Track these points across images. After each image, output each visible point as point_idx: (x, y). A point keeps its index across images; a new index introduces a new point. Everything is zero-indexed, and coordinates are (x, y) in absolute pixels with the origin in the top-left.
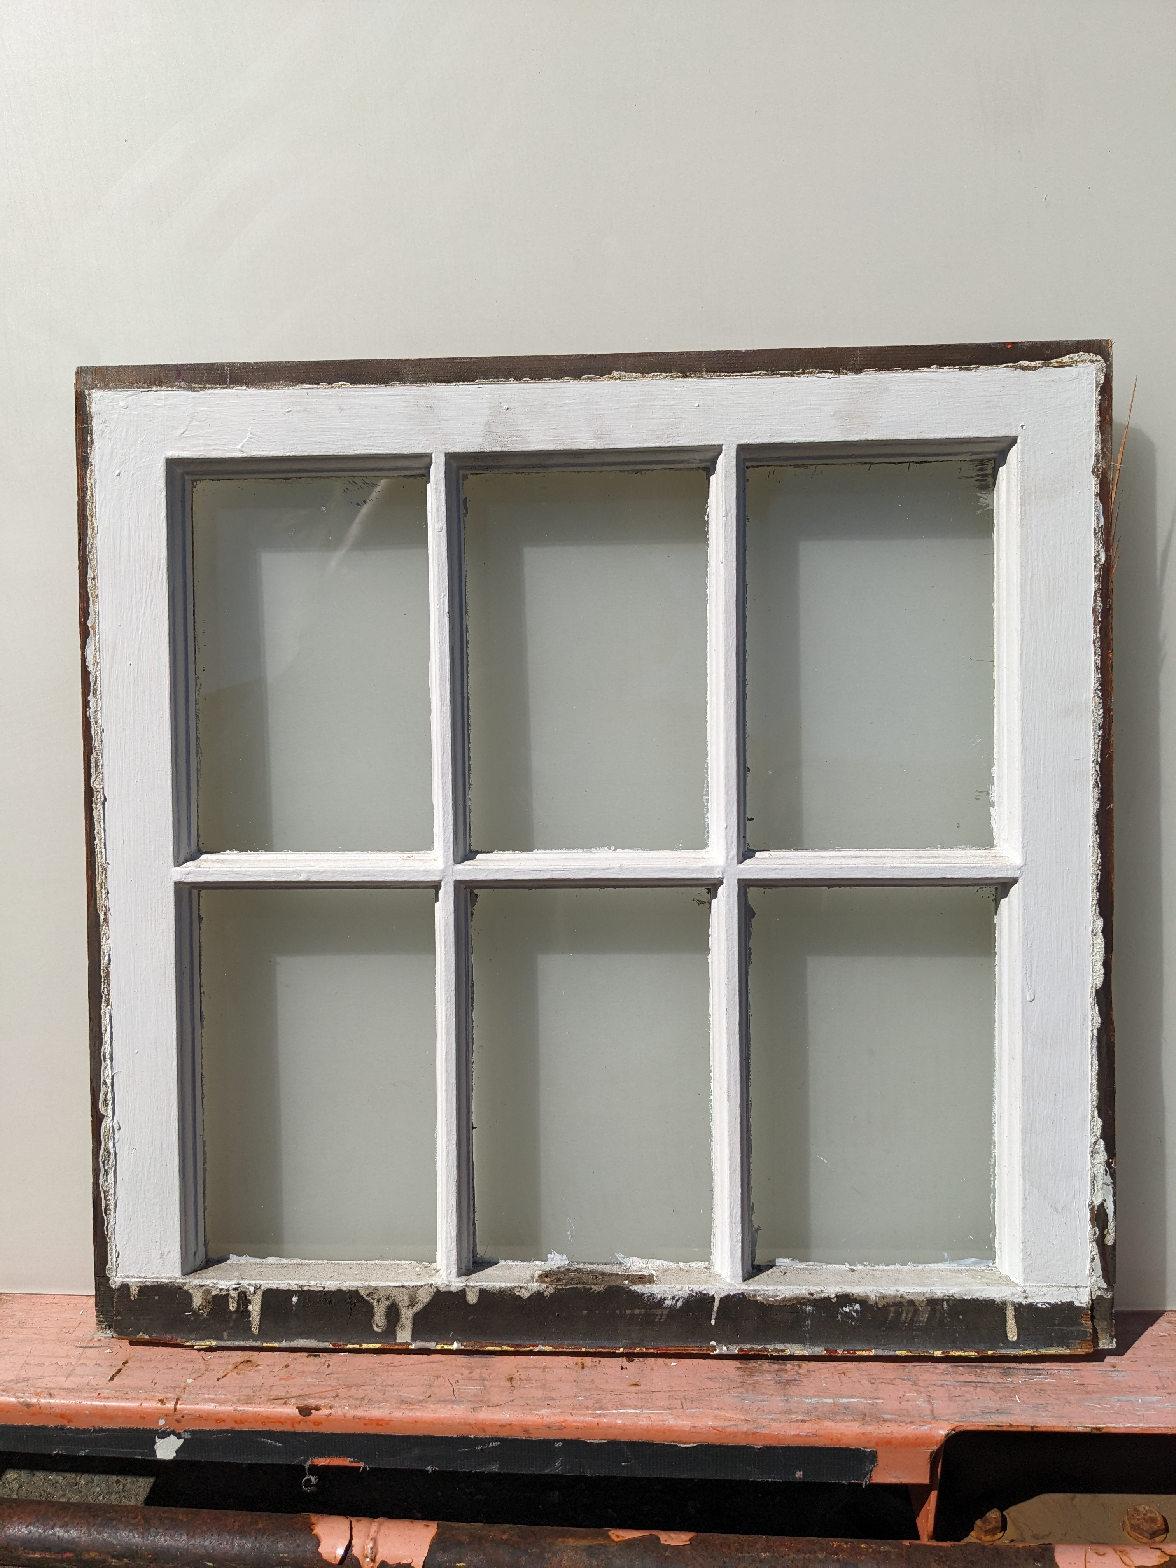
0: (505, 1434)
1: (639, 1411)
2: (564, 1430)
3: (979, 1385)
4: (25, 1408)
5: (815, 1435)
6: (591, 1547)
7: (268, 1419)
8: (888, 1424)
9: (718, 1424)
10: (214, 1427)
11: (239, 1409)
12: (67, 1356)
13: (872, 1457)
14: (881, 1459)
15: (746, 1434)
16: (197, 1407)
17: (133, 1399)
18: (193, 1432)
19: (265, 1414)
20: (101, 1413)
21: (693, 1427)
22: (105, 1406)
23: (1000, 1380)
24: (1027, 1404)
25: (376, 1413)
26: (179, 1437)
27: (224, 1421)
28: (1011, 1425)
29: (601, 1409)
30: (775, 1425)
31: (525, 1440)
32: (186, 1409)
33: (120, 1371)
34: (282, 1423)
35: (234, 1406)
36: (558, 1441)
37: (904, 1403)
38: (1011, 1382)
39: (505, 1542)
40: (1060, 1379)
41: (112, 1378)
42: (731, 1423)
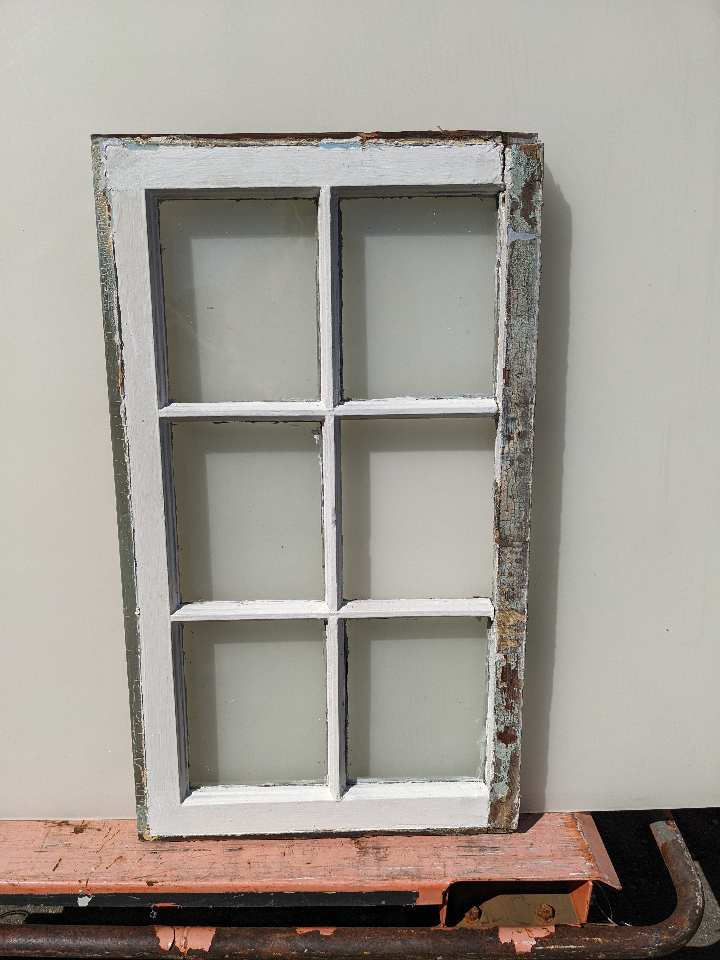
0: (246, 890)
1: (309, 878)
2: (275, 888)
3: (468, 857)
4: (13, 887)
5: (391, 886)
6: (287, 937)
7: (132, 888)
8: (424, 880)
9: (346, 883)
10: (107, 892)
11: (118, 884)
12: (31, 857)
13: (417, 894)
14: (421, 895)
15: (359, 887)
16: (98, 883)
17: (65, 880)
18: (96, 895)
19: (131, 886)
20: (51, 887)
21: (335, 885)
22: (52, 885)
23: (478, 854)
24: (489, 867)
25: (184, 883)
26: (89, 897)
27: (111, 889)
28: (480, 879)
29: (292, 877)
30: (372, 882)
31: (256, 893)
32: (92, 885)
33: (58, 865)
34: (139, 889)
35: (116, 882)
36: (271, 893)
37: (432, 868)
38: (483, 855)
39: (247, 937)
40: (506, 852)
41: (54, 869)
42: (353, 882)
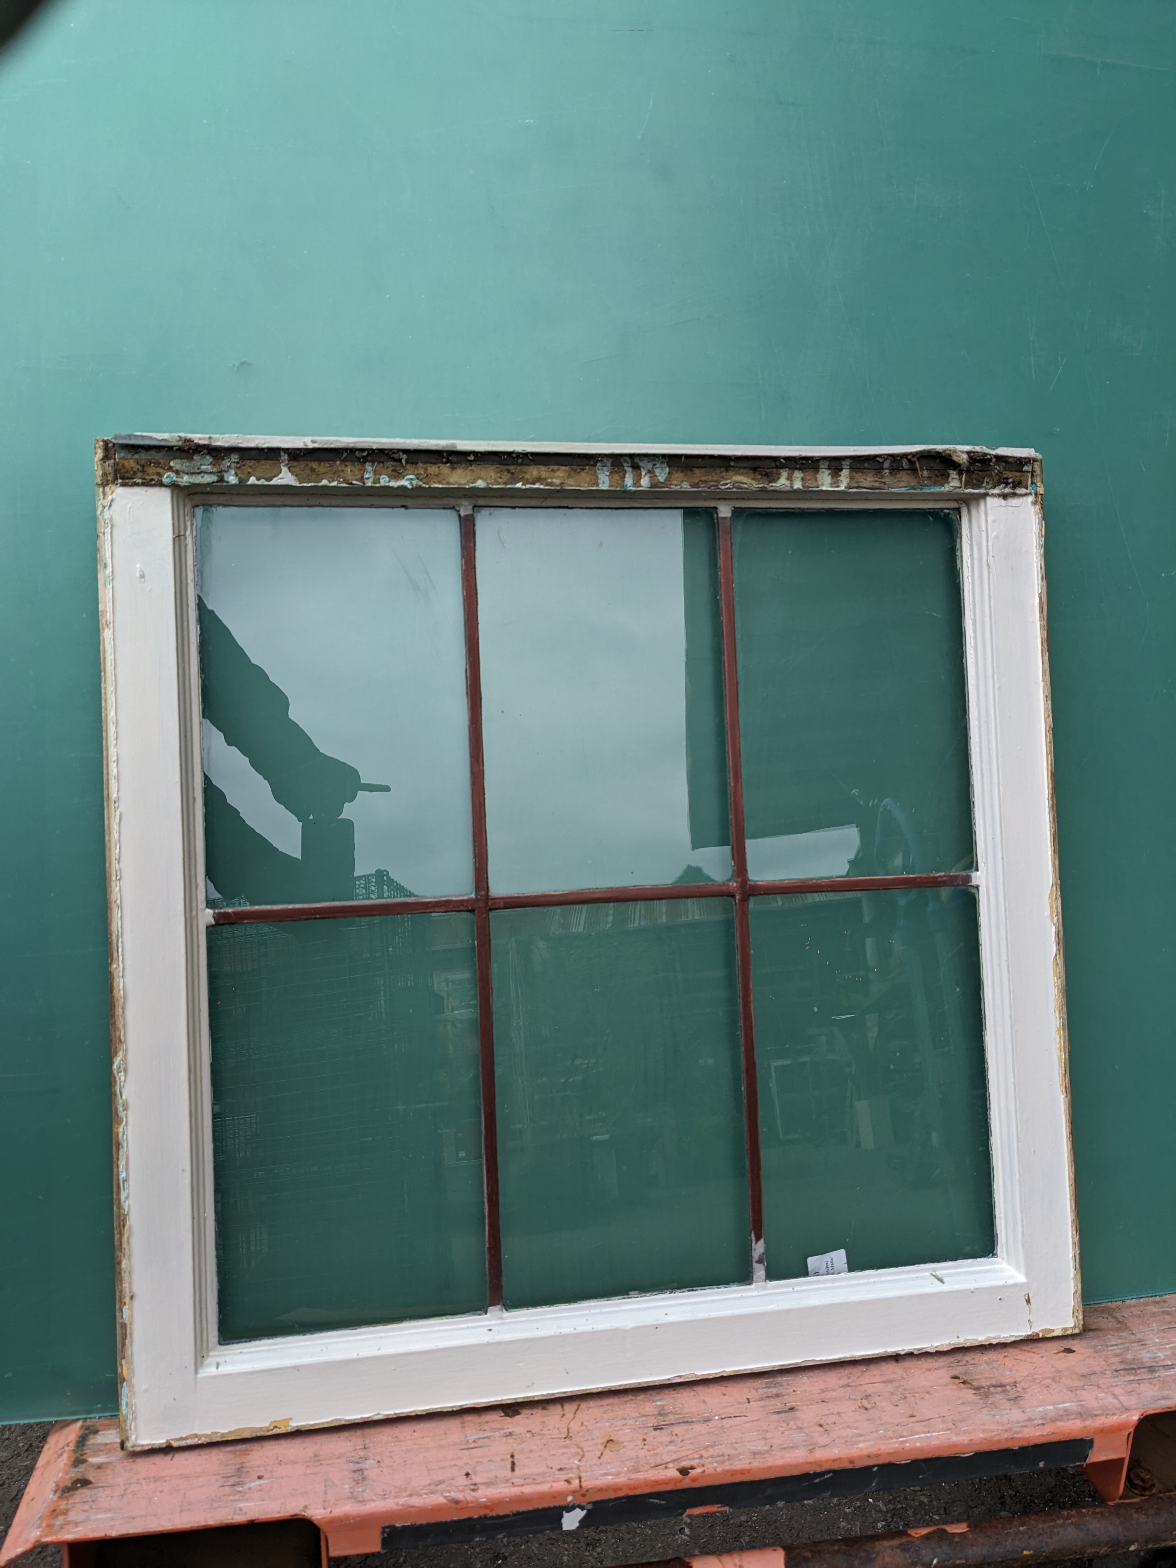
0: (836, 1466)
1: (929, 1435)
2: (878, 1457)
3: (1140, 1382)
5: (1053, 1433)
6: (900, 1544)
7: (657, 1482)
8: (1099, 1418)
9: (987, 1435)
10: (613, 1496)
11: (632, 1478)
12: (459, 1458)
13: (1090, 1443)
14: (1096, 1444)
15: (1007, 1439)
16: (597, 1482)
17: (542, 1483)
18: (595, 1503)
19: (653, 1478)
20: (520, 1498)
21: (971, 1440)
22: (522, 1492)
25: (738, 1465)
26: (582, 1508)
27: (620, 1489)
29: (901, 1437)
30: (1026, 1430)
31: (852, 1469)
32: (588, 1485)
33: (513, 1464)
34: (667, 1484)
35: (627, 1476)
36: (874, 1466)
37: (1100, 1402)
41: (513, 1470)
42: (996, 1433)
